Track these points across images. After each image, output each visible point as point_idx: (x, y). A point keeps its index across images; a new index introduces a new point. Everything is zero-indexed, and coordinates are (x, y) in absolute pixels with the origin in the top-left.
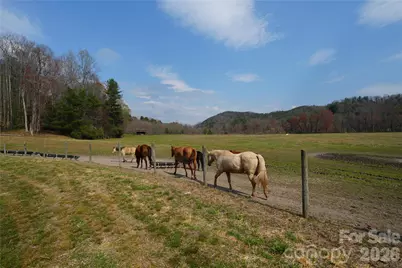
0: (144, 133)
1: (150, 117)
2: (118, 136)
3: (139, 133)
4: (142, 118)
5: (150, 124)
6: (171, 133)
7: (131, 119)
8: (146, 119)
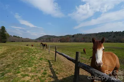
0: (14, 41)
1: (17, 36)
2: (5, 42)
3: (12, 41)
4: (14, 36)
5: (17, 38)
6: (24, 42)
7: (9, 36)
8: (16, 36)
